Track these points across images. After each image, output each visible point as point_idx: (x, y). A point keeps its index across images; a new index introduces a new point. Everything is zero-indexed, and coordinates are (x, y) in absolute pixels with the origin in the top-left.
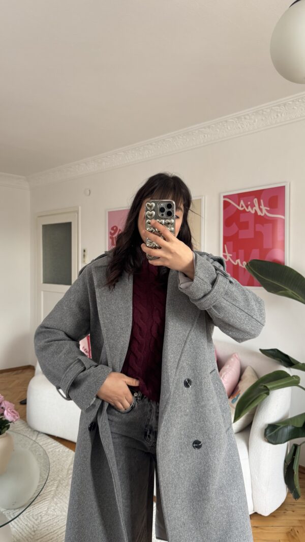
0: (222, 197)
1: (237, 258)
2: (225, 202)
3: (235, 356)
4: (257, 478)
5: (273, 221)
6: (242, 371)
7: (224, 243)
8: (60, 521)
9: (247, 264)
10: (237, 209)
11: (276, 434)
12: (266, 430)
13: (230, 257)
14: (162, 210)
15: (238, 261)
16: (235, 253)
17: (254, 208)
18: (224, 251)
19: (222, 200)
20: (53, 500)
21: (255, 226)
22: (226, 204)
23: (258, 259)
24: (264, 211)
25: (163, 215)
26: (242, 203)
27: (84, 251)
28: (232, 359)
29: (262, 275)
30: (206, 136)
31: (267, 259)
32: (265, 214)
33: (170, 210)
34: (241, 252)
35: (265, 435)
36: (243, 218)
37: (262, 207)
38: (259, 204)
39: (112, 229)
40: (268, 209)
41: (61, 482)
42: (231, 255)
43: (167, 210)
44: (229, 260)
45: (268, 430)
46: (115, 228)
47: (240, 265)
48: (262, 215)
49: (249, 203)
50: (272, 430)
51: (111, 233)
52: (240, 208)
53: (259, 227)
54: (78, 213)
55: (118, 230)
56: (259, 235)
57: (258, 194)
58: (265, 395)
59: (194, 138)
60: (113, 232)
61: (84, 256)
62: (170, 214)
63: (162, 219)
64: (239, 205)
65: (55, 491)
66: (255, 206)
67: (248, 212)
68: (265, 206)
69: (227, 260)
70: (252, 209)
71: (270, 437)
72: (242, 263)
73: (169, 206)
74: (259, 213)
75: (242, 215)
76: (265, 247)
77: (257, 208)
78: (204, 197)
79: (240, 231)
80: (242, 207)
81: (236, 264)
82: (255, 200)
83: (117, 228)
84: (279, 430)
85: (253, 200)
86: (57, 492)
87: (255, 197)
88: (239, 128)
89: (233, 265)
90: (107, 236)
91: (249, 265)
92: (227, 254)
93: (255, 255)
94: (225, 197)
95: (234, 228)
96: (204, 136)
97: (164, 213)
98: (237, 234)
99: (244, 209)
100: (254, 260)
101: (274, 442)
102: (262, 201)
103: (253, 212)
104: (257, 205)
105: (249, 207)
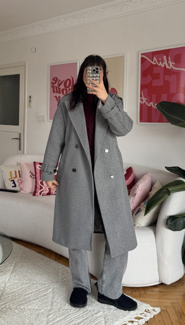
0: (140, 54)
1: (151, 101)
2: (142, 58)
3: (148, 174)
4: (161, 255)
5: (178, 73)
6: (152, 185)
7: (141, 90)
8: (19, 286)
9: (157, 105)
10: (152, 63)
11: (175, 224)
12: (167, 220)
13: (145, 100)
14: (94, 70)
15: (152, 103)
16: (149, 97)
17: (164, 63)
18: (141, 96)
19: (140, 56)
20: (13, 274)
21: (164, 76)
22: (143, 60)
23: (166, 101)
24: (171, 66)
25: (94, 73)
26: (155, 59)
27: (30, 97)
28: (145, 176)
29: (169, 113)
30: (129, 8)
31: (173, 101)
32: (172, 68)
33: (98, 70)
34: (154, 96)
35: (167, 223)
36: (155, 71)
37: (170, 62)
38: (168, 60)
39: (53, 79)
40: (174, 64)
41: (17, 264)
42: (146, 99)
43: (96, 70)
44: (145, 102)
45: (169, 220)
46: (55, 79)
47: (153, 106)
48: (170, 68)
49: (160, 59)
50: (172, 221)
51: (52, 83)
52: (153, 63)
53: (167, 78)
54: (25, 66)
55: (58, 80)
56: (167, 84)
57: (166, 52)
58: (167, 195)
59: (119, 9)
60: (54, 82)
61: (30, 101)
62: (97, 72)
63: (94, 74)
64: (153, 61)
65: (13, 269)
66: (164, 62)
67: (159, 66)
68: (172, 61)
69: (143, 103)
70: (162, 64)
71: (171, 225)
72: (154, 105)
73: (97, 69)
74: (167, 67)
75: (154, 68)
76: (171, 92)
77: (166, 63)
78: (126, 54)
79: (153, 80)
80: (155, 62)
81: (150, 106)
82: (165, 57)
83: (57, 79)
84: (177, 221)
85: (163, 57)
86: (15, 270)
87: (165, 55)
88: (154, 2)
89: (148, 106)
90: (49, 84)
91: (159, 105)
92: (143, 98)
93: (164, 98)
94: (142, 54)
95: (149, 78)
96: (127, 8)
97: (95, 72)
98: (151, 82)
99: (157, 64)
100: (163, 102)
101: (173, 229)
102: (169, 58)
103: (163, 66)
104: (166, 61)
105: (160, 62)
